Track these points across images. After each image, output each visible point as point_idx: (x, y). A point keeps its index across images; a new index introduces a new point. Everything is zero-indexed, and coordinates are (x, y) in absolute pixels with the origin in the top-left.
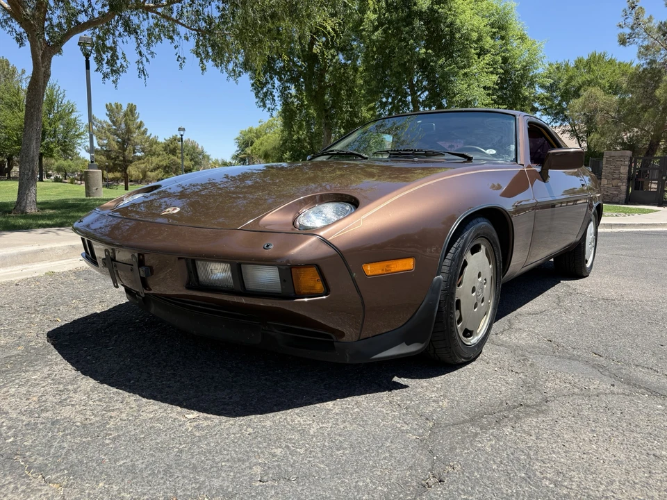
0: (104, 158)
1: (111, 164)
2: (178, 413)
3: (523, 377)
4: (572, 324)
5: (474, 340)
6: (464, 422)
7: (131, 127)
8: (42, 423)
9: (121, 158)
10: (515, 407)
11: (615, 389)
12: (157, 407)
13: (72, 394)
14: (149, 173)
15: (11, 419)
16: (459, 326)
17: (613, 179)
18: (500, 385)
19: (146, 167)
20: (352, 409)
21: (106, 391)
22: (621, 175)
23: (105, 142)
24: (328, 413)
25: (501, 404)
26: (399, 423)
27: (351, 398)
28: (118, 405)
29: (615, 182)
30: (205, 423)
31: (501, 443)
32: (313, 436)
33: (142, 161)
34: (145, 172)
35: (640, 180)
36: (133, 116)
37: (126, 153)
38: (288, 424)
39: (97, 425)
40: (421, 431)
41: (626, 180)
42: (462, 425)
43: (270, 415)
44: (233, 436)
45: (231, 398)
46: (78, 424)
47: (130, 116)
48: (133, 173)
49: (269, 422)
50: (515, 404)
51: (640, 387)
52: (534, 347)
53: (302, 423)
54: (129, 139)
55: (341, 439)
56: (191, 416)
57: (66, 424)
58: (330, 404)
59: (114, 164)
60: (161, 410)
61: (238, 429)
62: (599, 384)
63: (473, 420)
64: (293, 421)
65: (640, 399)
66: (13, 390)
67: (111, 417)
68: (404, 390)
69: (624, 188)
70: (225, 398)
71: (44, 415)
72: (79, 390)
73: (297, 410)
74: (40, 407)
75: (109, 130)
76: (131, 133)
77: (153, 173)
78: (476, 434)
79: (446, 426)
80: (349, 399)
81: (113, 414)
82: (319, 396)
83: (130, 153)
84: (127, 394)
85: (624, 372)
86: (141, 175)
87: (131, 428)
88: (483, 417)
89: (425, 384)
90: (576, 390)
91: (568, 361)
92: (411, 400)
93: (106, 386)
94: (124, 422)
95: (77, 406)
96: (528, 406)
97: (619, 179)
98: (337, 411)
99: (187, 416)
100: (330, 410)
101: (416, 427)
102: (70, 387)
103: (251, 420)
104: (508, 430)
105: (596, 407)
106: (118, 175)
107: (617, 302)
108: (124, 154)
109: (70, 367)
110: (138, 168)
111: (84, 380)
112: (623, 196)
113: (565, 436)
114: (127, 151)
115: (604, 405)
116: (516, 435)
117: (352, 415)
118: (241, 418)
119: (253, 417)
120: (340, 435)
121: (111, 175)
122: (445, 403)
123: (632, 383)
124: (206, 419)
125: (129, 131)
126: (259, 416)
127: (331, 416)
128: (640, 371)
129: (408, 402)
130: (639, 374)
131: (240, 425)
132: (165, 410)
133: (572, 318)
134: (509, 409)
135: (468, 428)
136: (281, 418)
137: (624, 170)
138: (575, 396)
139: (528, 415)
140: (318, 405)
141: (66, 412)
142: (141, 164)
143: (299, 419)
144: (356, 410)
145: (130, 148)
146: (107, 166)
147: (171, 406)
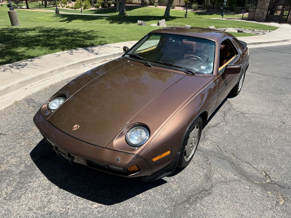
2: (91, 204)
3: (206, 172)
4: (227, 133)
5: (190, 157)
6: (184, 202)
8: (46, 214)
10: (202, 191)
11: (236, 178)
12: (83, 201)
13: (52, 196)
15: (35, 213)
16: (185, 157)
17: (262, 9)
18: (198, 178)
20: (149, 197)
21: (63, 193)
22: (266, 7)
24: (140, 201)
25: (197, 190)
26: (163, 204)
27: (148, 191)
28: (70, 201)
29: (262, 11)
30: (101, 209)
31: (196, 213)
32: (137, 214)
35: (274, 9)
38: (128, 208)
39: (65, 213)
40: (171, 208)
41: (267, 10)
42: (184, 204)
43: (122, 203)
44: (111, 216)
45: (107, 194)
46: (59, 214)
49: (122, 207)
50: (202, 190)
51: (244, 176)
52: (212, 151)
53: (132, 207)
55: (146, 214)
56: (95, 206)
57: (54, 214)
58: (140, 195)
60: (85, 203)
61: (112, 211)
62: (231, 175)
63: (187, 201)
64: (129, 206)
65: (242, 183)
66: (30, 195)
67: (69, 209)
68: (165, 184)
69: (266, 14)
70: (105, 194)
71: (46, 209)
72: (53, 193)
73: (130, 200)
74: (42, 205)
78: (188, 208)
79: (179, 204)
80: (147, 192)
81: (69, 207)
82: (137, 191)
84: (71, 194)
85: (240, 166)
87: (77, 214)
88: (190, 198)
89: (173, 180)
90: (223, 179)
91: (222, 160)
92: (168, 191)
93: (62, 190)
94: (74, 211)
95: (55, 203)
96: (206, 190)
97: (264, 9)
98: (144, 199)
99: (94, 206)
100: (141, 199)
101: (169, 206)
102: (50, 192)
103: (115, 207)
104: (198, 205)
105: (228, 189)
107: (246, 115)
109: (46, 178)
111: (53, 186)
112: (265, 18)
113: (216, 207)
115: (231, 188)
116: (200, 208)
117: (148, 201)
118: (112, 205)
119: (116, 204)
120: (145, 213)
122: (179, 191)
123: (242, 173)
124: (101, 207)
126: (118, 204)
127: (142, 202)
128: (246, 166)
129: (167, 192)
130: (246, 167)
131: (112, 209)
132: (86, 203)
133: (228, 129)
134: (200, 193)
135: (186, 205)
136: (125, 205)
137: (267, 5)
138: (222, 183)
139: (205, 196)
140: (137, 196)
141: (53, 207)
143: (131, 205)
144: (150, 198)
147: (87, 200)
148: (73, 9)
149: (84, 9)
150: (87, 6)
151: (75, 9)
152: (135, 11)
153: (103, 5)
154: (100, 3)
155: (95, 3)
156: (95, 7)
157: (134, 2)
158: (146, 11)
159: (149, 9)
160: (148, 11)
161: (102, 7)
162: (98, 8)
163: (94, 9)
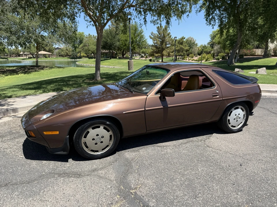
0: (155, 48)
1: (157, 51)
5: (98, 153)
7: (165, 35)
9: (161, 48)
14: (171, 53)
16: (86, 149)
19: (170, 51)
23: (156, 42)
28: (17, 151)
33: (169, 49)
34: (169, 53)
36: (166, 31)
37: (163, 46)
40: (47, 173)
42: (56, 174)
45: (34, 154)
47: (165, 30)
48: (165, 53)
49: (29, 162)
52: (127, 159)
54: (164, 40)
59: (158, 50)
62: (112, 176)
63: (61, 174)
65: (110, 183)
66: (10, 143)
68: (65, 162)
74: (7, 148)
75: (157, 37)
76: (165, 37)
77: (172, 53)
83: (164, 45)
85: (130, 174)
86: (167, 54)
88: (64, 174)
89: (73, 163)
90: (102, 175)
91: (124, 166)
94: (12, 155)
96: (80, 175)
102: (17, 145)
106: (159, 54)
107: (209, 149)
108: (162, 46)
110: (167, 51)
114: (163, 45)
117: (43, 165)
121: (157, 55)
122: (65, 168)
125: (164, 37)
127: (40, 164)
128: (135, 176)
131: (24, 161)
134: (74, 174)
138: (97, 177)
141: (9, 150)
142: (168, 50)
143: (34, 163)
145: (164, 44)
146: (155, 51)
148: (196, 62)
149: (206, 61)
150: (209, 58)
151: (198, 61)
152: (254, 62)
153: (223, 58)
154: (222, 56)
155: (218, 56)
156: (216, 59)
157: (257, 54)
158: (267, 62)
159: (272, 60)
160: (269, 62)
161: (222, 60)
162: (219, 60)
163: (215, 61)
